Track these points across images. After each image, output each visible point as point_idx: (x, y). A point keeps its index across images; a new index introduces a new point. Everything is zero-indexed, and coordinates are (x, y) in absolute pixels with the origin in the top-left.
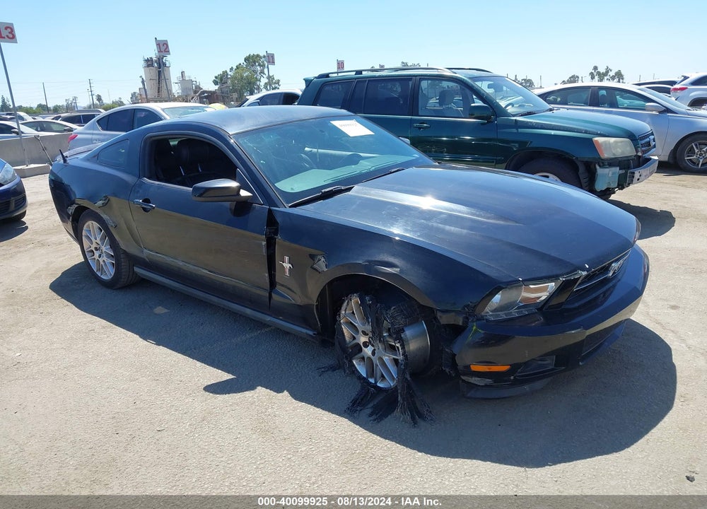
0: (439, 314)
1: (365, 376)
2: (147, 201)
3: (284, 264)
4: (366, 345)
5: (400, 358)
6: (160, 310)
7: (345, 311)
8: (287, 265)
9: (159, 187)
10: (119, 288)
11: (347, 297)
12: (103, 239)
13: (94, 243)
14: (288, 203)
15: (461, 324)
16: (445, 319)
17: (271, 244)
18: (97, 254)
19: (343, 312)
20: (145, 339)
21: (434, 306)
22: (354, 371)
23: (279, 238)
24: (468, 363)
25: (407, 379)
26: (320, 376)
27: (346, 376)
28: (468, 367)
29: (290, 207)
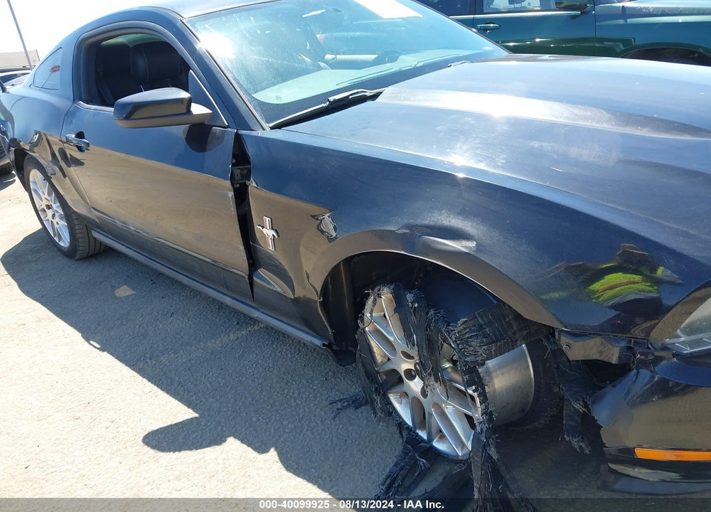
0: (564, 341)
1: (410, 423)
2: (80, 135)
3: (264, 230)
4: (410, 375)
5: (477, 415)
6: (124, 291)
7: (371, 313)
8: (269, 233)
9: (97, 113)
10: (81, 259)
11: (373, 289)
12: (49, 194)
13: (44, 199)
14: (268, 122)
15: (614, 360)
16: (578, 350)
17: (241, 196)
18: (50, 213)
19: (368, 315)
20: (87, 339)
21: (556, 324)
22: (391, 412)
23: (252, 184)
24: (630, 445)
25: (490, 457)
26: (334, 418)
27: (379, 421)
28: (631, 451)
29: (272, 128)
